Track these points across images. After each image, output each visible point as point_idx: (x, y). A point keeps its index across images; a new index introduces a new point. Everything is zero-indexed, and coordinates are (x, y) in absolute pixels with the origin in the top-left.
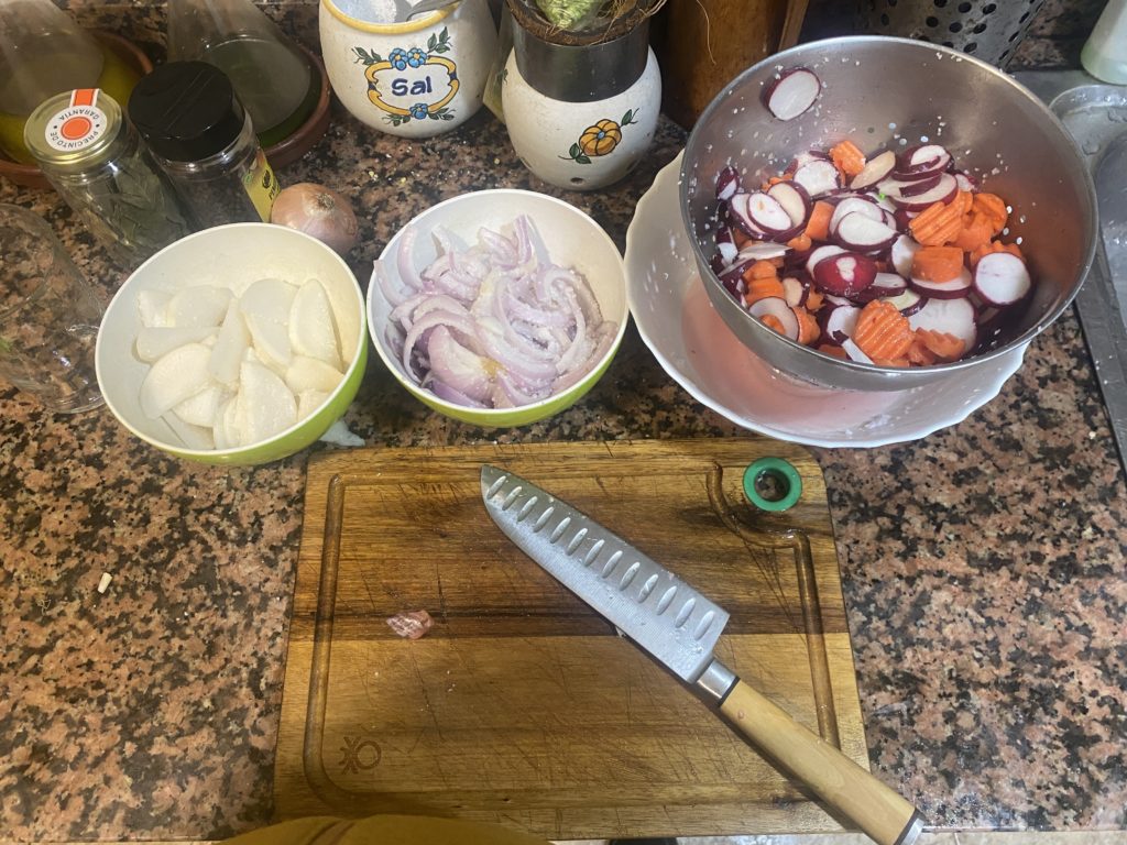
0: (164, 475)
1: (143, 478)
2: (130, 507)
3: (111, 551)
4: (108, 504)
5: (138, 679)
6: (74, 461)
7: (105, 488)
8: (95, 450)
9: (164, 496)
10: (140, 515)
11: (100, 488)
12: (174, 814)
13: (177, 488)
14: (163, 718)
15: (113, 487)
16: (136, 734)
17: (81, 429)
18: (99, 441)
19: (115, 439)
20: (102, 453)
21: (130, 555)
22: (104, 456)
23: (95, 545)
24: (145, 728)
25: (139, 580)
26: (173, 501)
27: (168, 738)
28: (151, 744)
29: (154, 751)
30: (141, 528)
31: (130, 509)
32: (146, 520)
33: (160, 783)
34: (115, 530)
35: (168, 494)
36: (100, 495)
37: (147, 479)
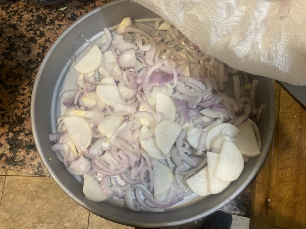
0: (38, 36)
1: (30, 36)
2: (24, 46)
3: (14, 61)
4: (16, 43)
5: (18, 110)
6: (6, 25)
7: (16, 37)
8: (14, 22)
9: (37, 44)
10: (27, 50)
11: (13, 37)
12: (23, 162)
13: (43, 42)
14: (25, 126)
15: (19, 37)
16: (14, 130)
17: (10, 14)
18: (16, 19)
19: (22, 19)
20: (17, 24)
21: (21, 64)
22: (17, 25)
23: (9, 57)
24: (17, 129)
25: (23, 74)
26: (40, 46)
27: (25, 134)
28: (19, 135)
29: (19, 138)
30: (27, 55)
31: (24, 47)
32: (29, 52)
33: (20, 150)
34: (17, 53)
35: (39, 44)
36: (14, 40)
37: (32, 36)
